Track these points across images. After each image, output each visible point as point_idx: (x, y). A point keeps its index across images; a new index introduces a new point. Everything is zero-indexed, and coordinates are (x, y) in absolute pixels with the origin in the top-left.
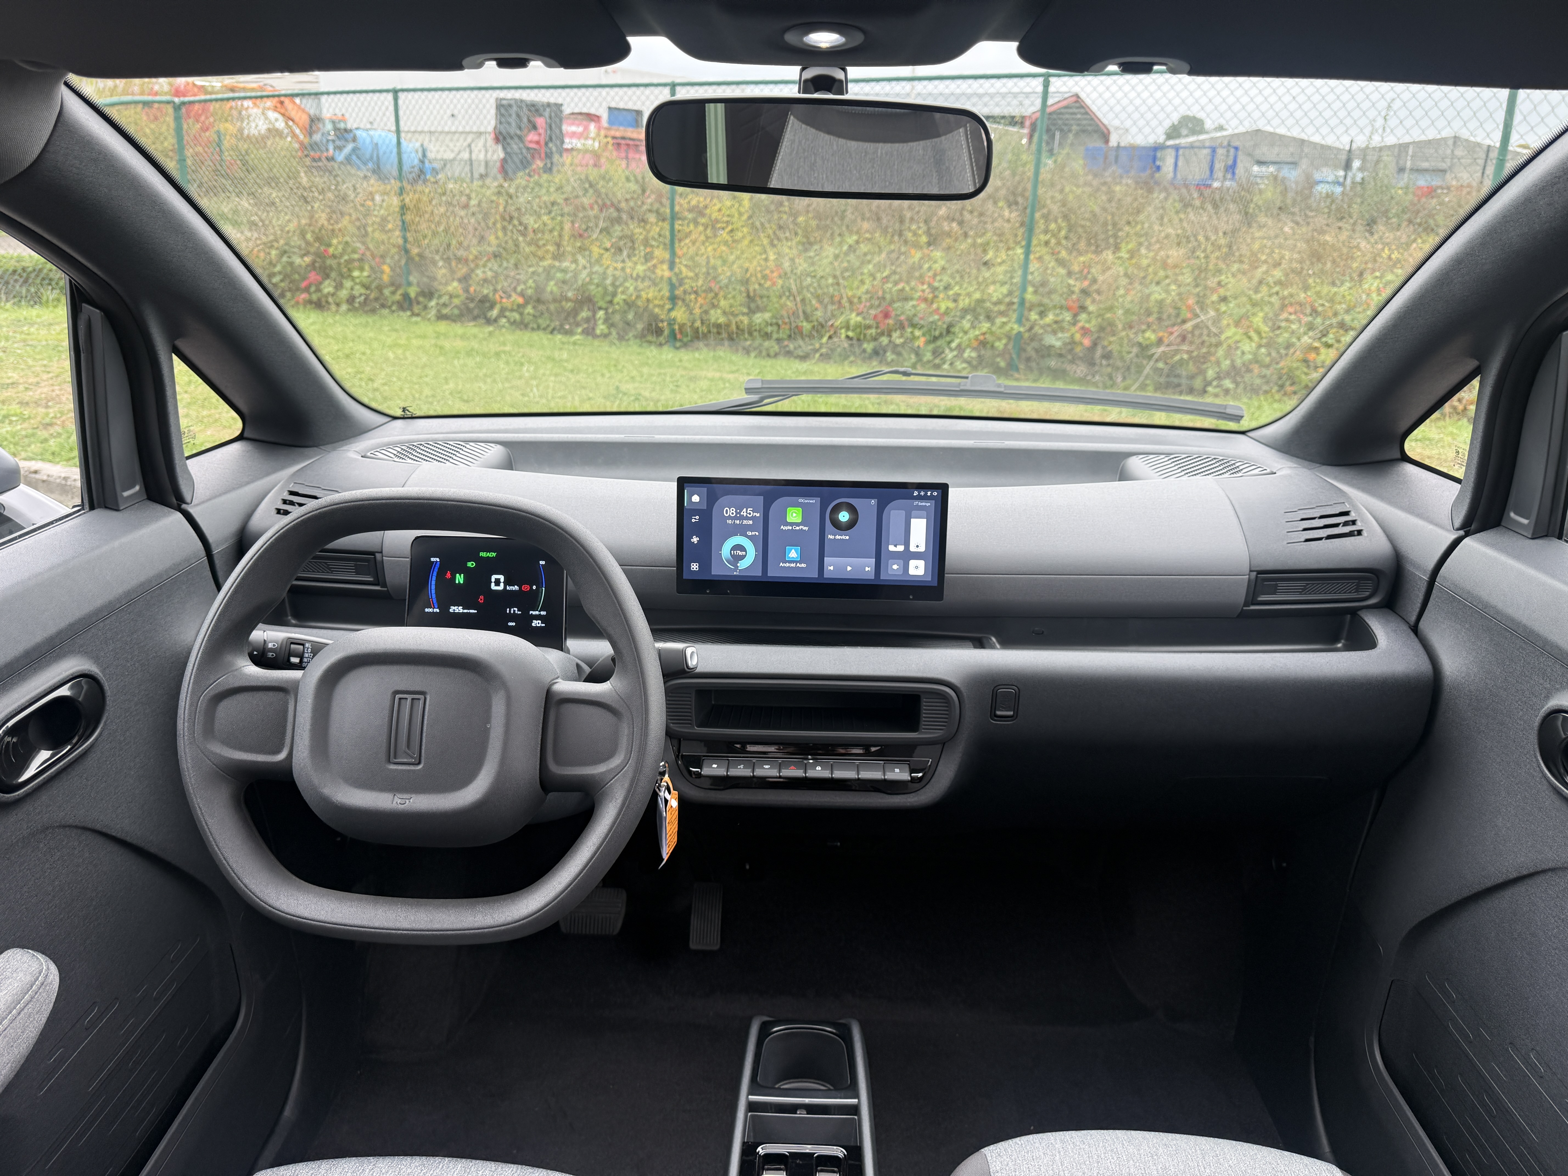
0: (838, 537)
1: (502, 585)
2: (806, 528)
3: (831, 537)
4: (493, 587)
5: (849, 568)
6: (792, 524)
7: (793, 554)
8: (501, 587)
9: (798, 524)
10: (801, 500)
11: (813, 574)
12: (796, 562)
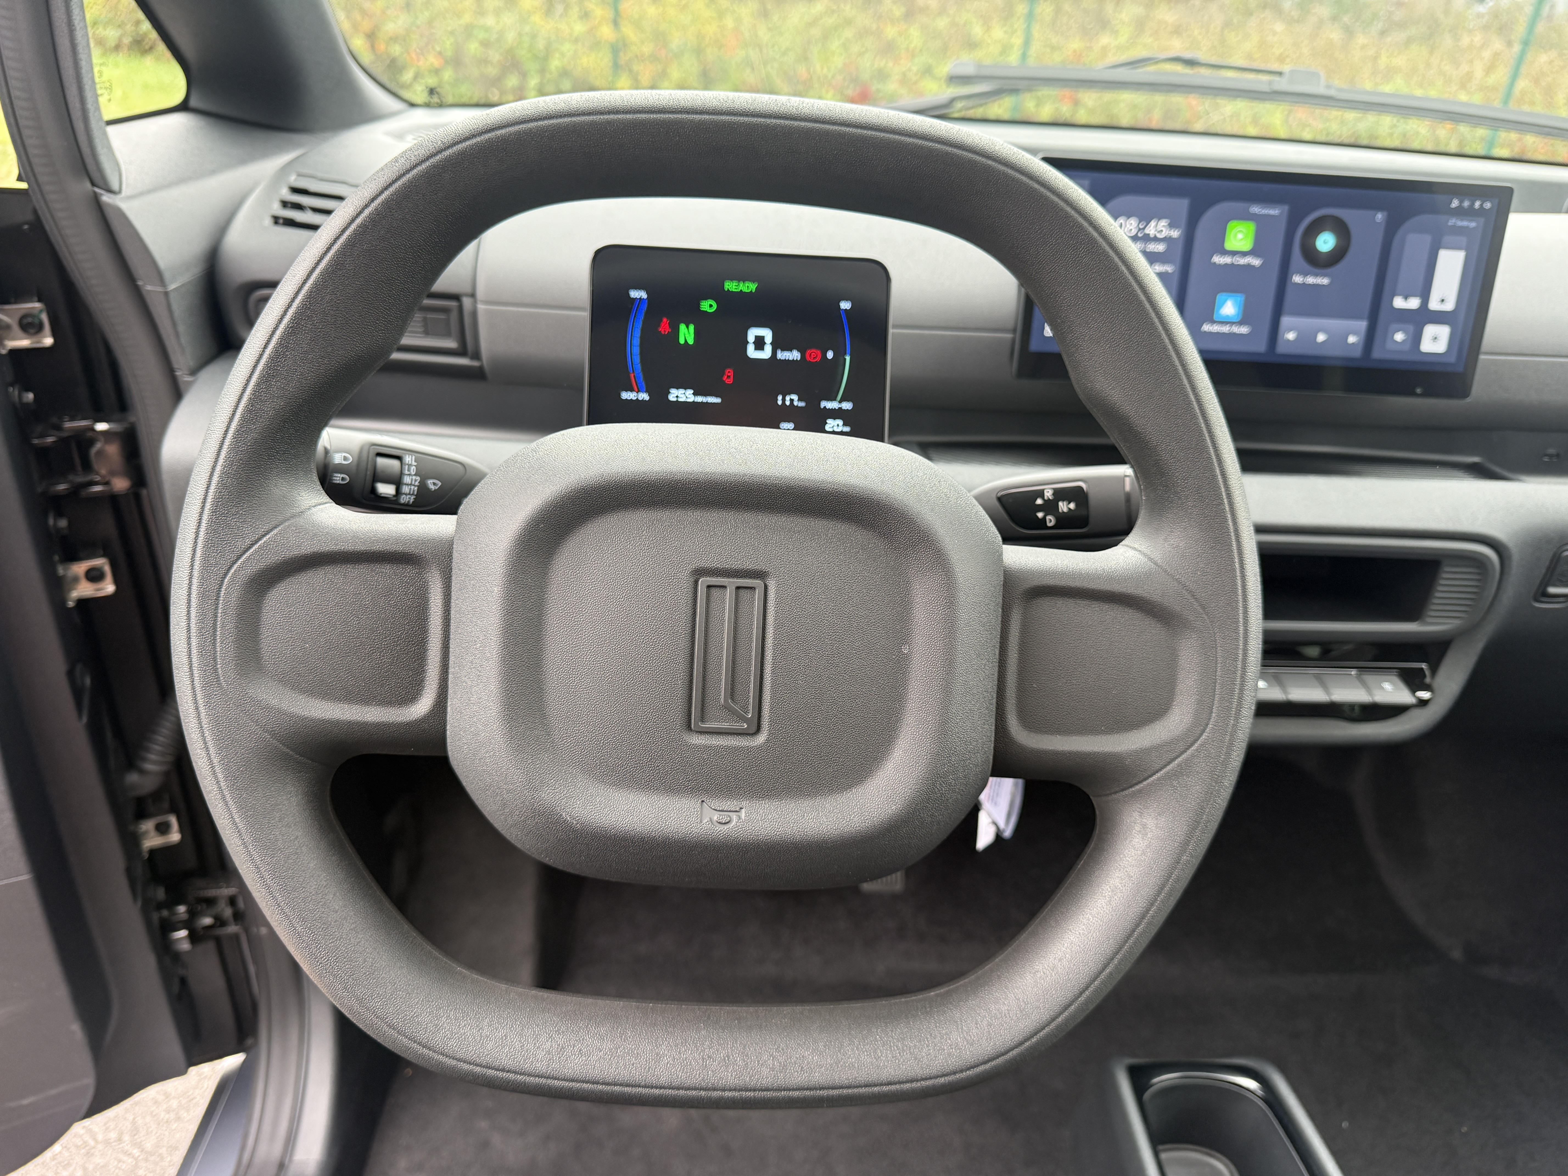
0: (1311, 280)
1: (768, 349)
2: (1256, 262)
3: (1297, 279)
4: (752, 352)
5: (1321, 338)
6: (1234, 253)
7: (1229, 308)
8: (766, 353)
9: (1244, 254)
10: (1256, 209)
11: (1260, 346)
12: (1232, 323)
